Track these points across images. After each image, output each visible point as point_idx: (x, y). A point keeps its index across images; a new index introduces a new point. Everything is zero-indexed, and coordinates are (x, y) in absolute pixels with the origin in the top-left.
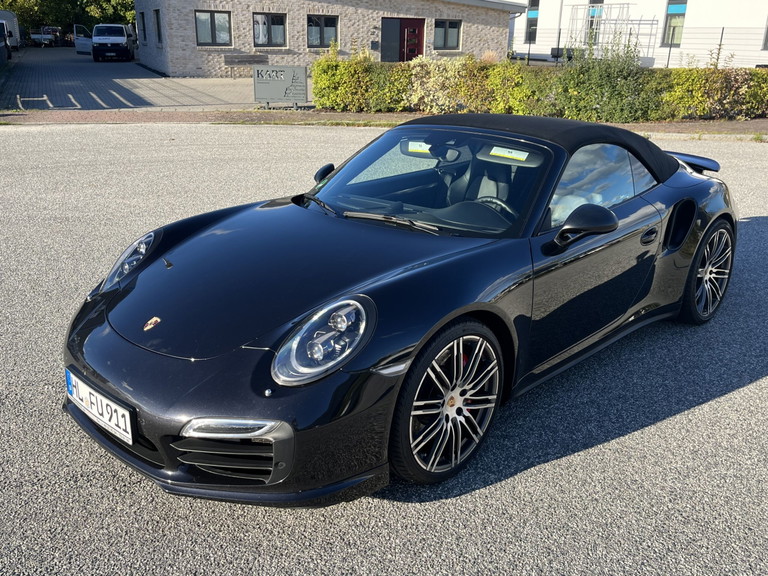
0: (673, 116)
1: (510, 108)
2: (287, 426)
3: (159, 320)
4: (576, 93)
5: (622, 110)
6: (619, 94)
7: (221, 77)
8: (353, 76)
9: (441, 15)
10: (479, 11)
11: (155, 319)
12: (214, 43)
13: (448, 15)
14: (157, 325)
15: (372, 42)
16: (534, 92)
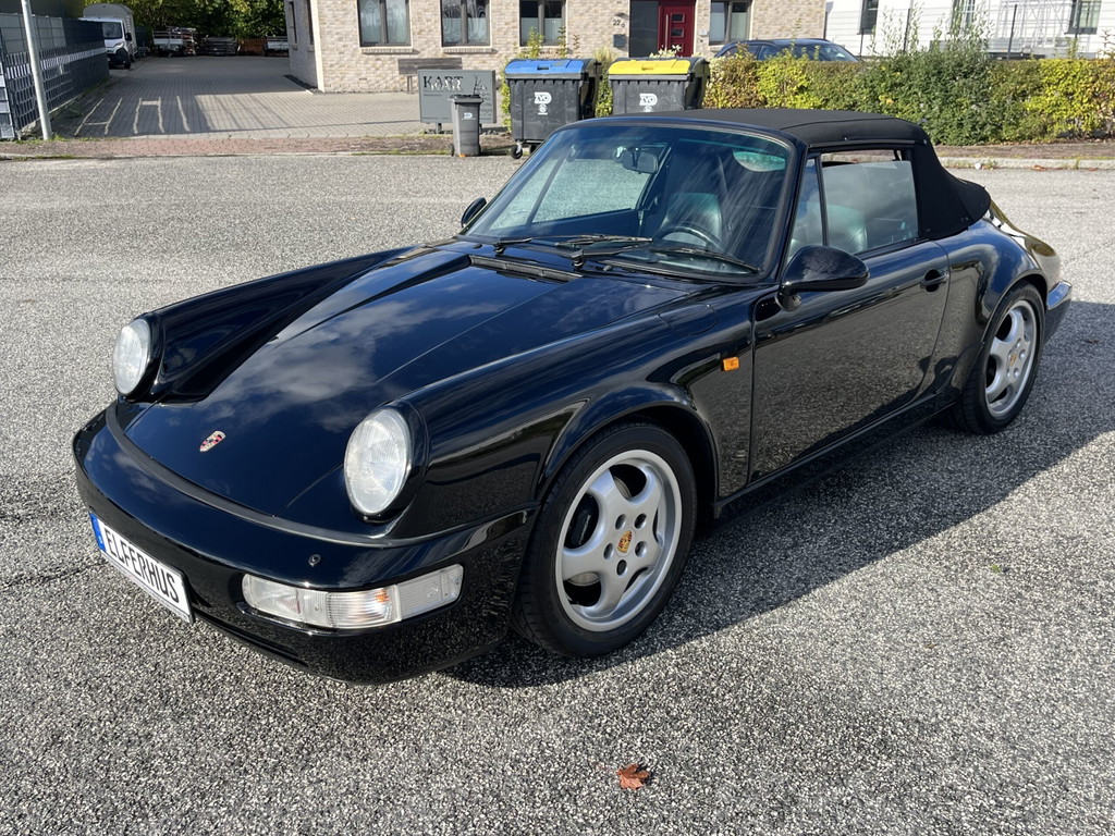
0: (1044, 133)
4: (889, 101)
5: (960, 125)
7: (394, 91)
12: (388, 41)
15: (616, 36)
16: (826, 101)
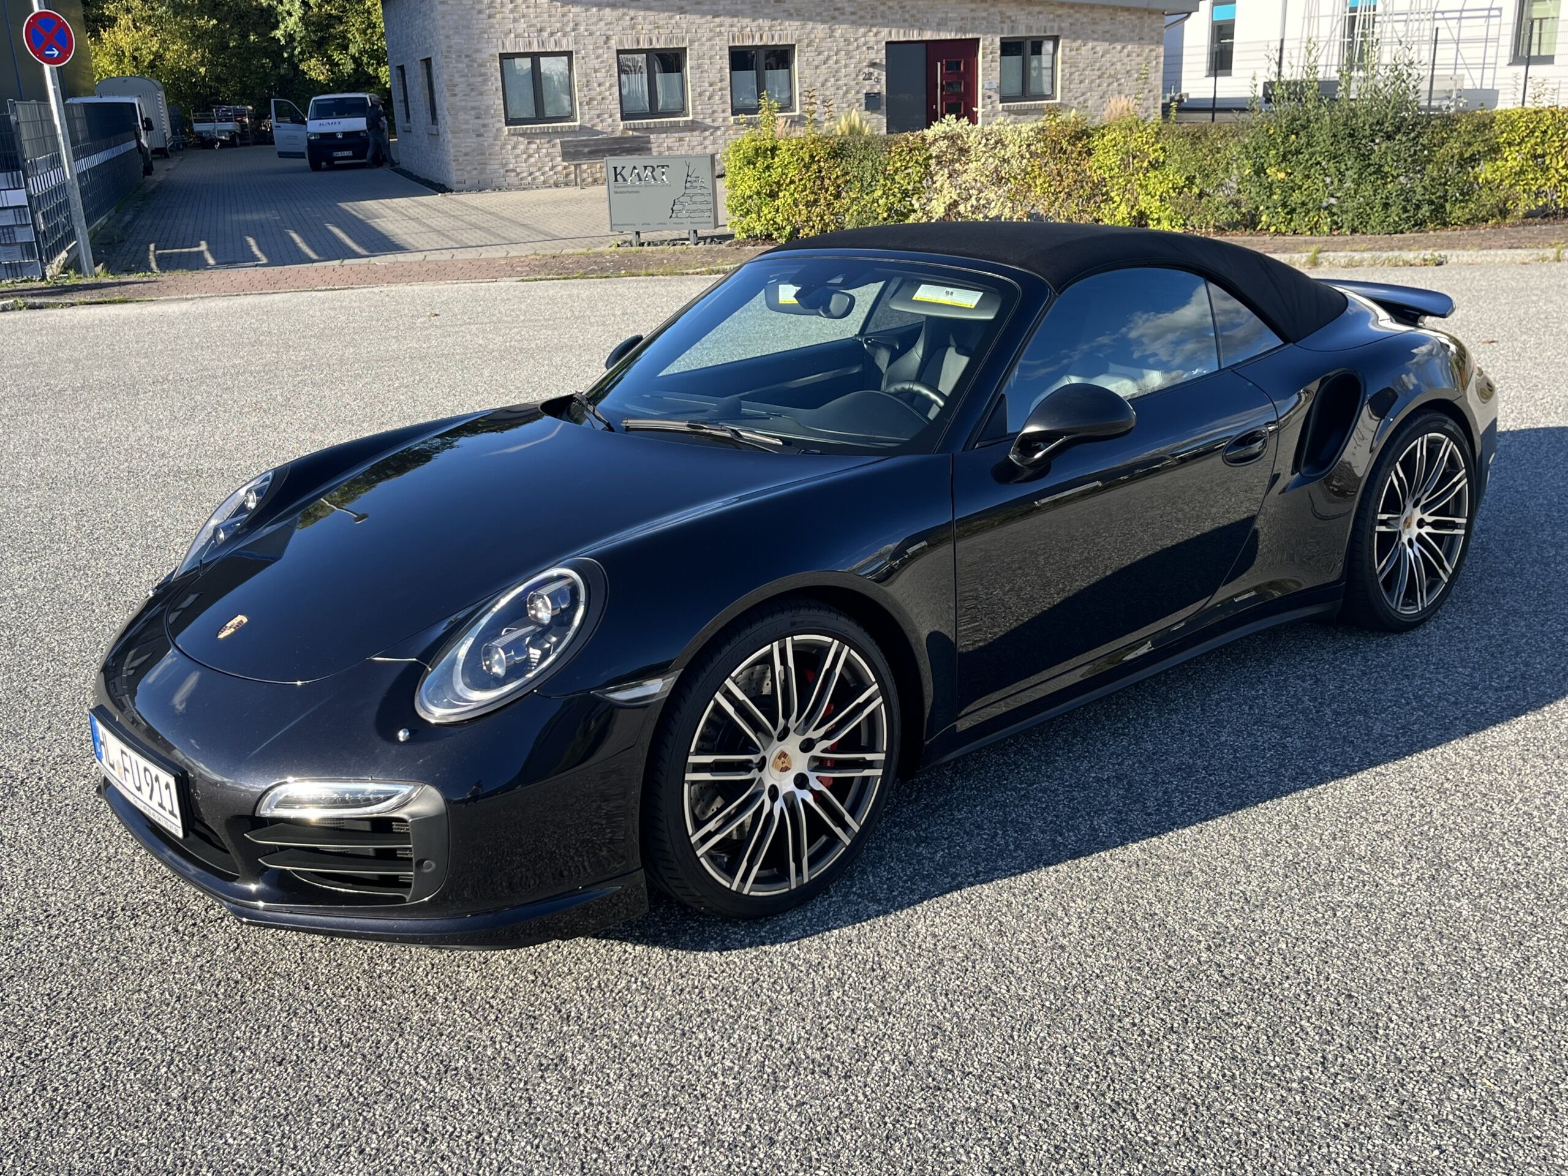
0: (1504, 213)
1: (1142, 215)
2: (432, 791)
3: (245, 620)
4: (1281, 175)
5: (1386, 206)
6: (1379, 171)
7: (556, 185)
8: (807, 167)
9: (1012, 29)
10: (1096, 15)
11: (242, 619)
12: (540, 117)
13: (1029, 28)
14: (241, 629)
15: (867, 95)
16: (1191, 180)
